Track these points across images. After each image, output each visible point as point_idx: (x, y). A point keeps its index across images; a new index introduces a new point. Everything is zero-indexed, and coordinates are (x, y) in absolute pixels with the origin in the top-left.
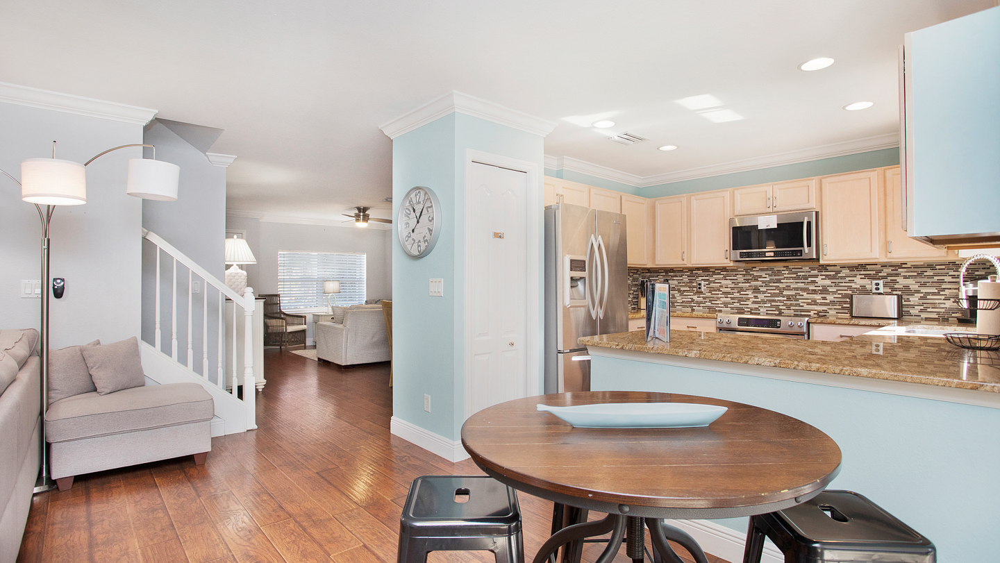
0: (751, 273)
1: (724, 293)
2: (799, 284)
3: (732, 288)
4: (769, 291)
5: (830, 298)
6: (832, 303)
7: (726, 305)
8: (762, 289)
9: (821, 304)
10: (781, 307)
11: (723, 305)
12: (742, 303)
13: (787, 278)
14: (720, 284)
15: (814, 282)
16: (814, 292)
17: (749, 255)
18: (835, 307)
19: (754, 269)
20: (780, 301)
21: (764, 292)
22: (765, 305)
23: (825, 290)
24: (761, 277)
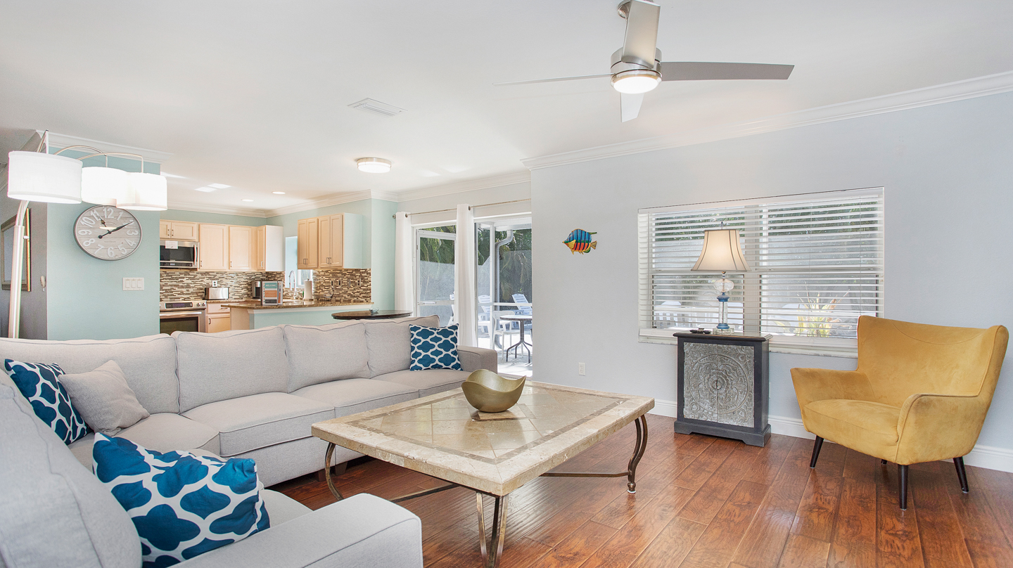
5: (191, 290)
6: (192, 293)
9: (186, 294)
16: (182, 287)
23: (188, 286)
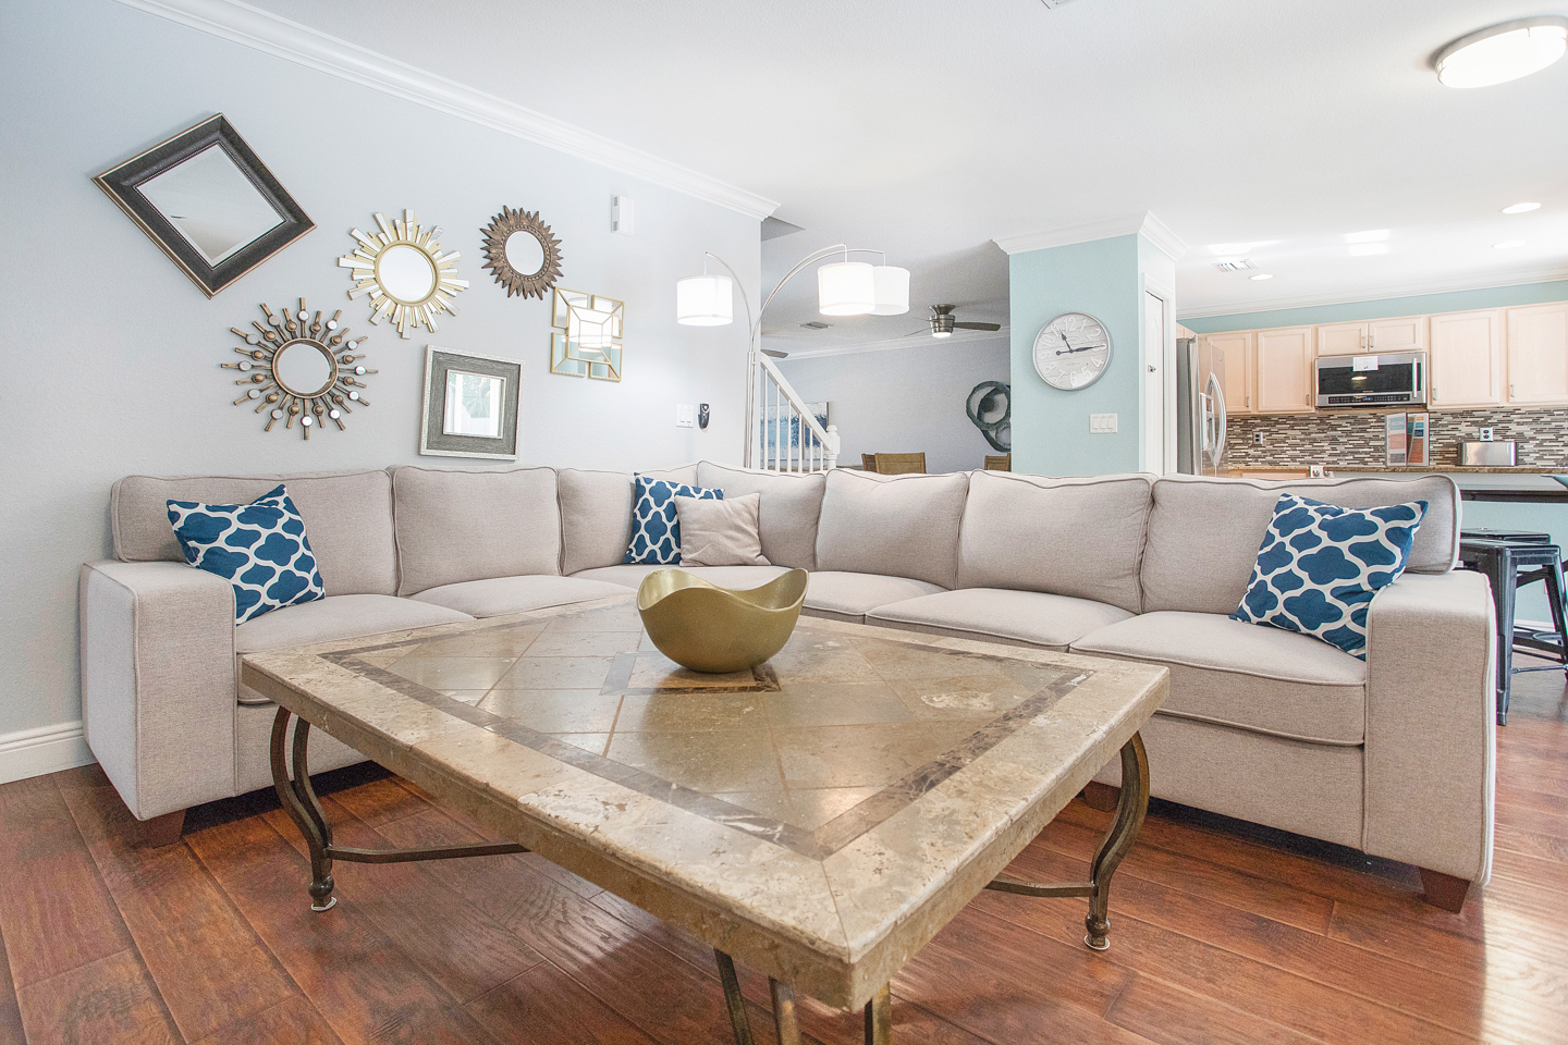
0: (1328, 422)
3: (1301, 440)
7: (1293, 459)
8: (1341, 440)
10: (1366, 460)
11: (1289, 459)
12: (1315, 456)
13: (1375, 427)
14: (1285, 435)
17: (1340, 400)
18: (1435, 457)
20: (1366, 453)
22: (1346, 458)
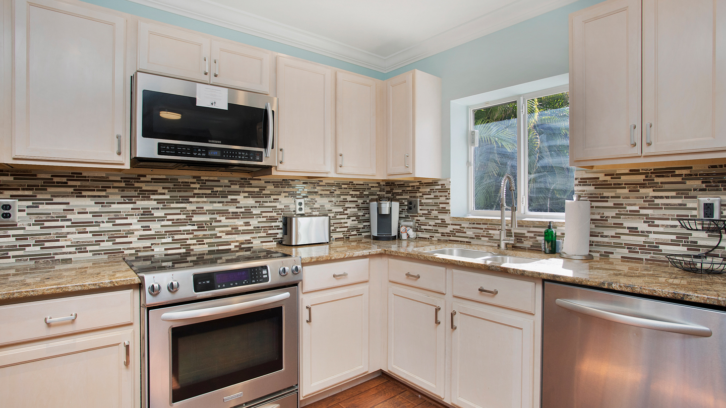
0: (137, 185)
1: (75, 224)
2: (215, 205)
3: (96, 214)
4: (169, 217)
6: (257, 229)
7: (81, 248)
8: (157, 214)
9: (244, 232)
10: (189, 242)
11: (73, 249)
12: (118, 240)
13: (199, 196)
14: (64, 207)
15: (234, 201)
18: (259, 235)
19: (142, 179)
21: (161, 219)
22: (164, 241)
23: (247, 213)
24: (155, 192)
